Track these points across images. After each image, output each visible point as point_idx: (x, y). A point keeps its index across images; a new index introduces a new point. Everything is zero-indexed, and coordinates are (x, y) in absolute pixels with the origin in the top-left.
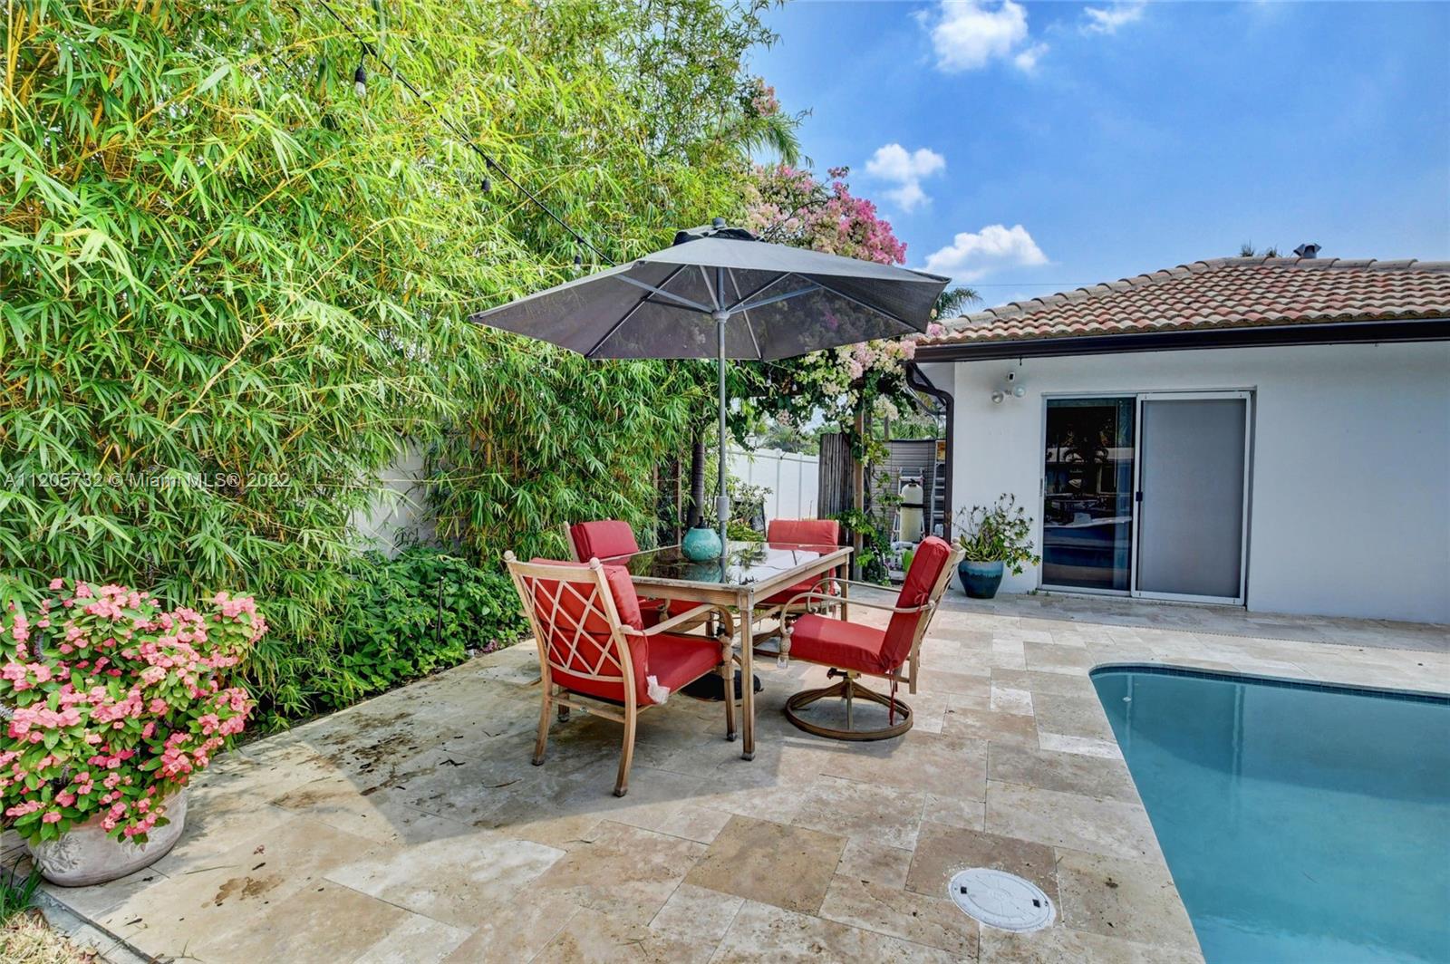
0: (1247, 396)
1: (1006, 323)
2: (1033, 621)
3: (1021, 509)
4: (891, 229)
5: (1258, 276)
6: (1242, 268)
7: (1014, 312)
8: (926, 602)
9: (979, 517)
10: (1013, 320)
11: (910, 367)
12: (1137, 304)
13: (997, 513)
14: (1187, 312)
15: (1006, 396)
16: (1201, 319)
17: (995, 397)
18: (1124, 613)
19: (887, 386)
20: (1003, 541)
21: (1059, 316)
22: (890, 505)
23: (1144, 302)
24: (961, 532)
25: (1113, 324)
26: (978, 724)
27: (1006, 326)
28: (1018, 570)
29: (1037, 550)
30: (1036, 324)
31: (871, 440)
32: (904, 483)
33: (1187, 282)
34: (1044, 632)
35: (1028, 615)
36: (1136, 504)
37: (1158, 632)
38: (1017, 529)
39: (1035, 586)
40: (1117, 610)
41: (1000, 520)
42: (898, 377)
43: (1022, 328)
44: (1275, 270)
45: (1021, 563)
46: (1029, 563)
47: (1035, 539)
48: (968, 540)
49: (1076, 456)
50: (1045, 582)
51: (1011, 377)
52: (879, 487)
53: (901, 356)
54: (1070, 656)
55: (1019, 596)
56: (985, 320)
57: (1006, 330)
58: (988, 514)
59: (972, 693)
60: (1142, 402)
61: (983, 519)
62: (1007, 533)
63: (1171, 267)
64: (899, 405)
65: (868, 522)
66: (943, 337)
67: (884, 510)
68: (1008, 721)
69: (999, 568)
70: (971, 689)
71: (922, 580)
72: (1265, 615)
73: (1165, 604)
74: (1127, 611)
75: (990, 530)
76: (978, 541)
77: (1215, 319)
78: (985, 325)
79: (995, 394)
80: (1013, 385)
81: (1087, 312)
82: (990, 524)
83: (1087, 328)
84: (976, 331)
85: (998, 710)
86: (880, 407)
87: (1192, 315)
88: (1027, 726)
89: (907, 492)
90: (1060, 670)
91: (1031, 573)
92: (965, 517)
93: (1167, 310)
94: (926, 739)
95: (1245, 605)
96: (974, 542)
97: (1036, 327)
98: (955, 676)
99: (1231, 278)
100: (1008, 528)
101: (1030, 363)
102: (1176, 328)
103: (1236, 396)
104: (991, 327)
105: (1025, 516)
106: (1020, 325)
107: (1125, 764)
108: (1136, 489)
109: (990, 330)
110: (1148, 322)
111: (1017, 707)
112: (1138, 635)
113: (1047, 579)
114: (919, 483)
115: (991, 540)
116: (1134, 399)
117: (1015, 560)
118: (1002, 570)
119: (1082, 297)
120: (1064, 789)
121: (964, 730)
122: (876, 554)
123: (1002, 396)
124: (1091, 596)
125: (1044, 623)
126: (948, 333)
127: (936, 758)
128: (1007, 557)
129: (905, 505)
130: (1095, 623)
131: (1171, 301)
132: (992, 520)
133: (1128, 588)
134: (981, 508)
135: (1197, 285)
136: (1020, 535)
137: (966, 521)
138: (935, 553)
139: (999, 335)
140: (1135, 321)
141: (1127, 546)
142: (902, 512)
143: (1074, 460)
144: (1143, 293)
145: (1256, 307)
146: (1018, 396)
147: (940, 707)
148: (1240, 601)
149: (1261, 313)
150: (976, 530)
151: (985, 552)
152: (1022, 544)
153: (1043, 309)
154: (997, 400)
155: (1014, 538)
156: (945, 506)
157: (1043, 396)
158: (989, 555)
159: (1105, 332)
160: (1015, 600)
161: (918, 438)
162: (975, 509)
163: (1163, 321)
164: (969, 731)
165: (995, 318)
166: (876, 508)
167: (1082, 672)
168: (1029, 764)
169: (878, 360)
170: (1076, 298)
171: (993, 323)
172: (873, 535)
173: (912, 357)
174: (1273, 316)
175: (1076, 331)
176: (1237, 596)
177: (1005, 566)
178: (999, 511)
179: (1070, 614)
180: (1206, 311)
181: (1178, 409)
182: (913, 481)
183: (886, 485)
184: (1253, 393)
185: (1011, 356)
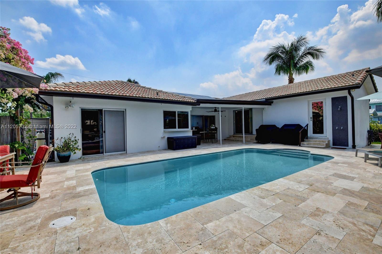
0: (124, 110)
1: (69, 87)
2: (79, 165)
3: (75, 137)
4: (28, 53)
5: (127, 86)
6: (124, 84)
7: (71, 85)
8: (41, 162)
9: (63, 140)
10: (71, 87)
11: (37, 96)
12: (102, 88)
13: (68, 139)
14: (112, 92)
15: (69, 107)
16: (115, 94)
17: (66, 107)
18: (102, 159)
19: (28, 101)
20: (70, 146)
21: (83, 88)
22: (31, 139)
23: (104, 88)
24: (57, 145)
25: (96, 92)
26: (60, 191)
27: (68, 88)
28: (75, 153)
29: (80, 147)
30: (77, 89)
31: (23, 118)
32: (37, 132)
33: (114, 84)
34: (81, 167)
35: (78, 164)
36: (104, 133)
37: (109, 161)
38: (74, 142)
39: (80, 156)
40: (101, 158)
41: (69, 140)
42: (33, 99)
43: (73, 89)
44: (130, 85)
45: (76, 151)
46: (78, 151)
47: (80, 144)
48: (59, 147)
49: (95, 123)
50: (83, 155)
51: (71, 102)
52: (27, 133)
53: (33, 93)
54: (87, 170)
55: (76, 160)
56: (62, 85)
57: (68, 89)
58: (66, 139)
59: (59, 185)
60: (104, 110)
61: (64, 140)
62: (71, 144)
63: (111, 80)
64: (33, 107)
65: (23, 145)
66: (49, 89)
67: (29, 141)
68: (69, 188)
69: (70, 153)
70: (59, 184)
71: (40, 157)
72: (130, 154)
73: (111, 155)
74: (103, 158)
75: (67, 143)
76: (63, 147)
77: (117, 94)
78: (62, 87)
79: (66, 106)
80: (71, 104)
81: (91, 88)
82: (66, 142)
83: (90, 92)
84: (59, 88)
85: (66, 187)
86: (26, 108)
87: (113, 92)
88: (74, 187)
89: (38, 135)
90: (84, 174)
91: (79, 153)
92: (58, 141)
93: (108, 90)
94: (43, 199)
95: (126, 152)
96: (62, 147)
97: (77, 90)
98: (55, 183)
99: (122, 85)
100: (72, 142)
101: (76, 99)
102: (110, 95)
103: (122, 110)
104: (64, 88)
105: (77, 139)
106: (73, 88)
107: (96, 188)
108: (104, 130)
109: (64, 89)
110: (104, 93)
111: (72, 184)
112: (104, 162)
113: (84, 154)
114: (43, 132)
115: (67, 146)
116: (102, 110)
117: (74, 150)
118: (71, 154)
119: (90, 84)
120: (81, 197)
121: (56, 194)
122: (27, 155)
123: (68, 107)
124: (95, 156)
125: (82, 165)
126: (50, 88)
127: (48, 202)
128: (72, 150)
129: (38, 139)
130: (95, 162)
131: (110, 88)
132: (67, 141)
133: (103, 153)
134: (64, 138)
135: (116, 86)
136: (76, 144)
137: (59, 142)
138: (44, 149)
139: (66, 91)
140: (101, 92)
141: (103, 144)
142: (37, 141)
143: (94, 124)
144: (104, 85)
145: (125, 93)
146: (73, 107)
147: (49, 191)
148: (125, 152)
149: (126, 94)
150: (62, 144)
151: (65, 149)
152: (76, 146)
153: (79, 85)
154: (67, 108)
155: (74, 145)
156: (52, 138)
157: (80, 108)
158: (67, 150)
159: (94, 94)
160: (75, 161)
161: (44, 118)
162: (62, 138)
163: (107, 93)
164: (57, 194)
165: (65, 86)
166: (26, 141)
167: (90, 173)
168: (73, 195)
169: (24, 93)
170: (88, 84)
171: (65, 87)
172: (25, 149)
173: (38, 93)
174: (128, 95)
175: (87, 92)
176: (125, 151)
177: (71, 152)
178: (69, 138)
179: (89, 161)
180: (116, 92)
181: (111, 112)
182: (41, 131)
183: (30, 133)
184: (126, 110)
185: (70, 97)
